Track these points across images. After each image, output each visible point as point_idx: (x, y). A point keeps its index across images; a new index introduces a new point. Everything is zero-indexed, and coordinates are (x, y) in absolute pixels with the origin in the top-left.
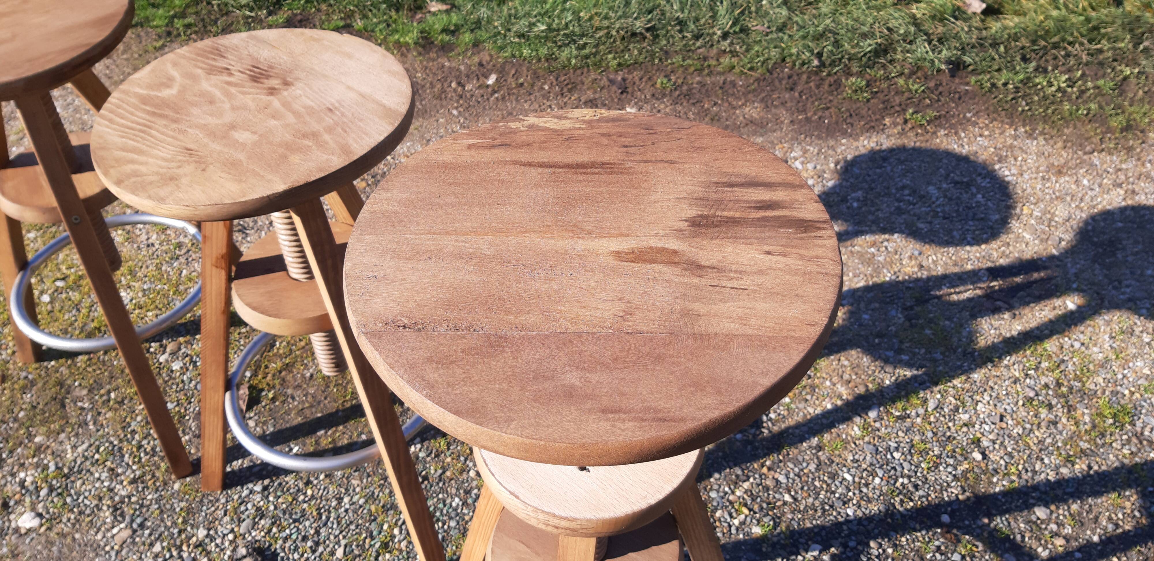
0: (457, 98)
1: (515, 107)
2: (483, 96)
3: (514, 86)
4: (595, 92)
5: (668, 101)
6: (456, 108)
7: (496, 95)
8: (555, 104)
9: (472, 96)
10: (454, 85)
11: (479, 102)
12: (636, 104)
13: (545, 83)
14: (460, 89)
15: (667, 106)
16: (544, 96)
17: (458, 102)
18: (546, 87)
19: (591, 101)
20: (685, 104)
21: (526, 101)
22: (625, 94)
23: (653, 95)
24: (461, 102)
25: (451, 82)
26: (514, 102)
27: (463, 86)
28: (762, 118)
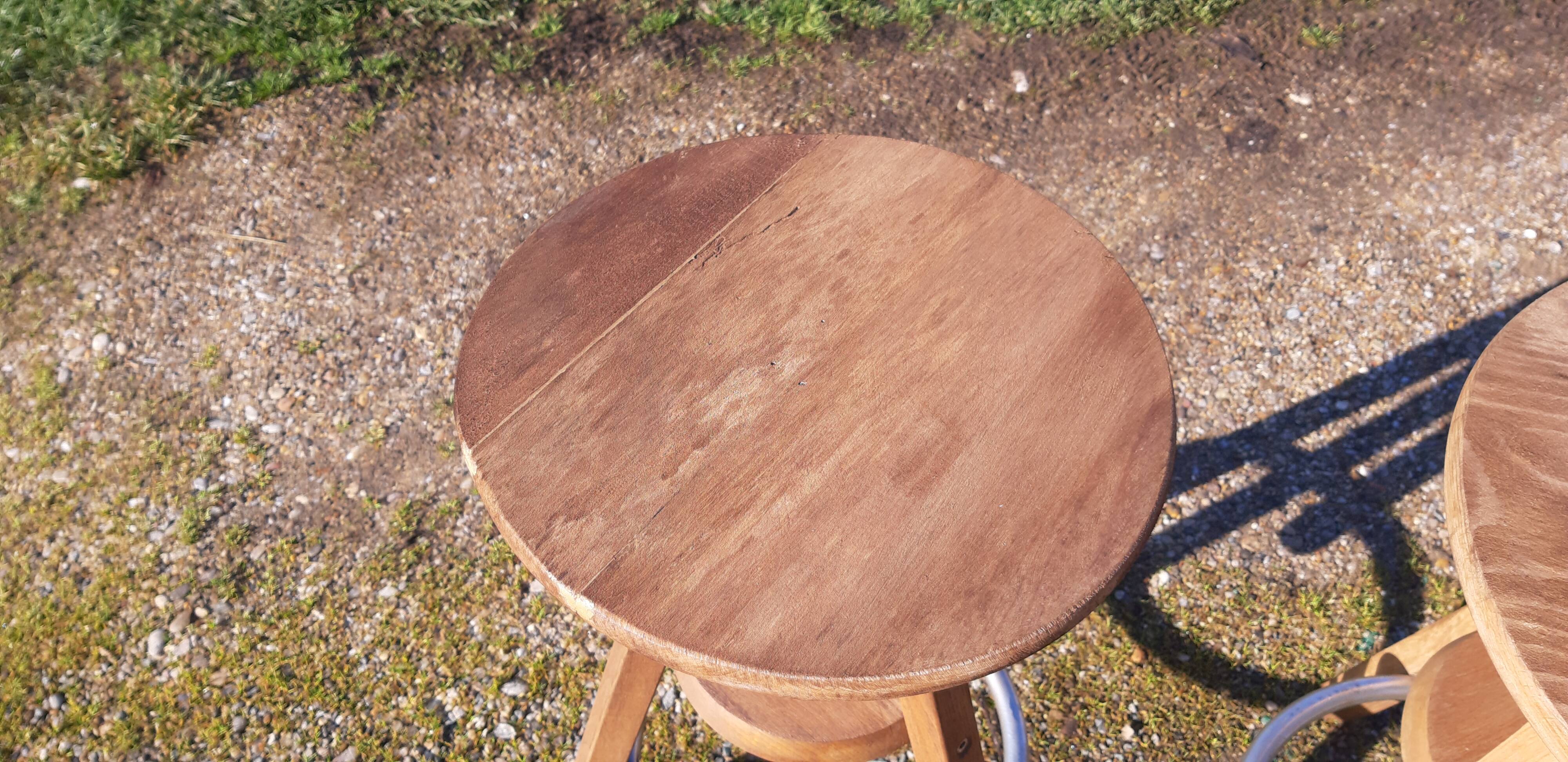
0: (984, 131)
1: (1097, 130)
2: (1024, 118)
3: (1067, 88)
4: (1213, 74)
5: (1348, 68)
6: (995, 151)
7: (1047, 112)
8: (1161, 111)
9: (1007, 120)
10: (961, 105)
11: (1025, 131)
12: (1300, 83)
13: (1116, 73)
14: (975, 111)
15: (1356, 80)
16: (1131, 96)
17: (990, 139)
18: (1125, 79)
19: (1219, 92)
20: (1378, 69)
21: (1108, 115)
22: (1268, 68)
23: (1318, 63)
24: (996, 137)
25: (952, 102)
26: (1087, 119)
27: (979, 105)
28: (1519, 76)
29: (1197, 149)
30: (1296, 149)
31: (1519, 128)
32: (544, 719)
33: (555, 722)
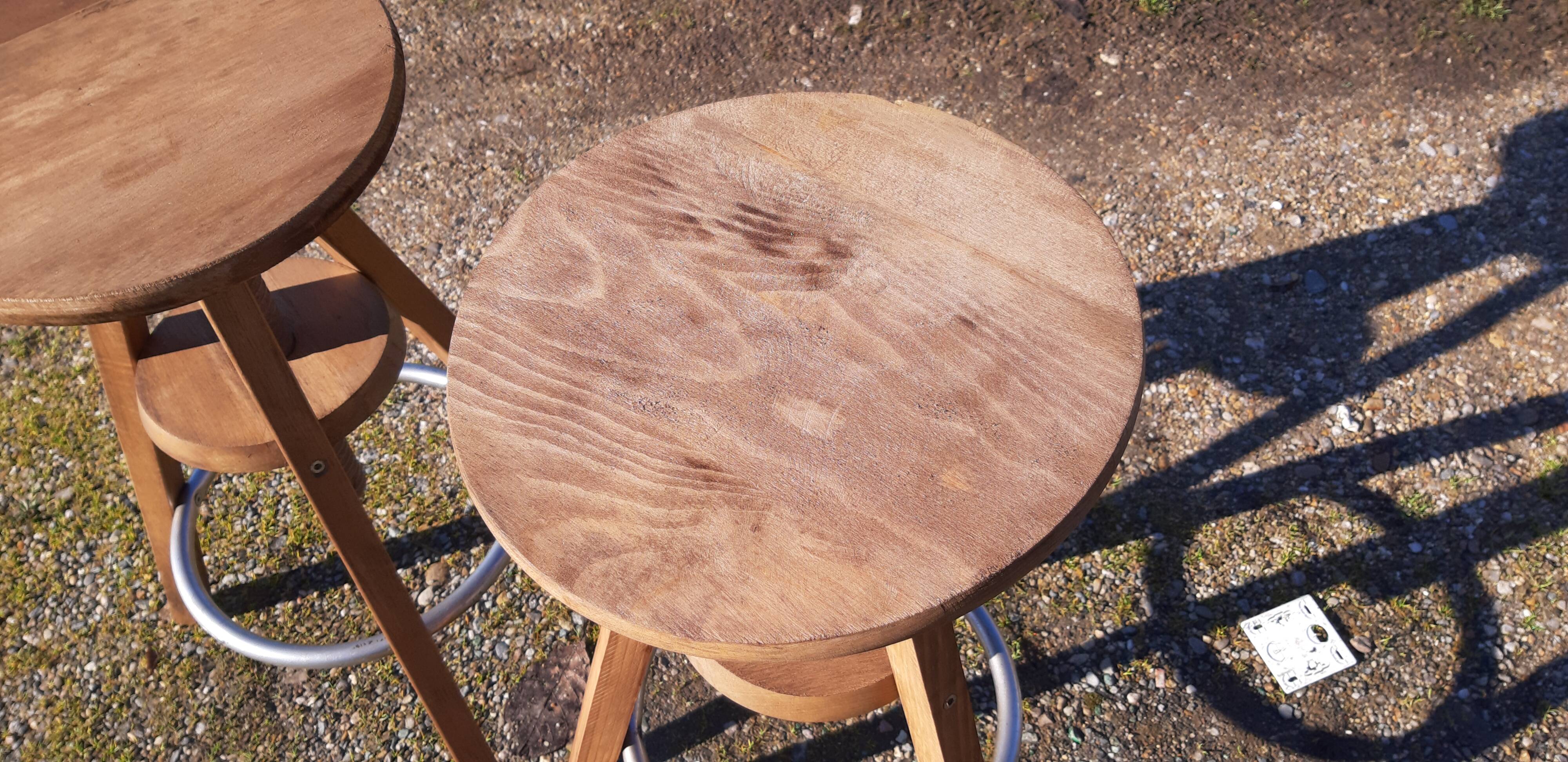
0: (805, 55)
1: (908, 66)
2: (846, 48)
3: (895, 25)
4: (1037, 28)
5: (1168, 36)
6: (807, 74)
7: (869, 45)
8: (975, 56)
9: (829, 49)
10: (793, 30)
11: (843, 60)
12: (1115, 45)
13: (946, 17)
14: (804, 37)
15: (1171, 48)
16: (951, 41)
17: (807, 63)
18: (952, 24)
19: (1035, 45)
20: (1198, 40)
21: (923, 53)
22: (1091, 28)
23: (1141, 28)
24: (813, 62)
25: (787, 26)
26: (903, 56)
27: (810, 32)
28: (1337, 60)
29: (993, 94)
30: (1087, 105)
31: (1313, 108)
32: (229, 490)
33: (237, 493)
